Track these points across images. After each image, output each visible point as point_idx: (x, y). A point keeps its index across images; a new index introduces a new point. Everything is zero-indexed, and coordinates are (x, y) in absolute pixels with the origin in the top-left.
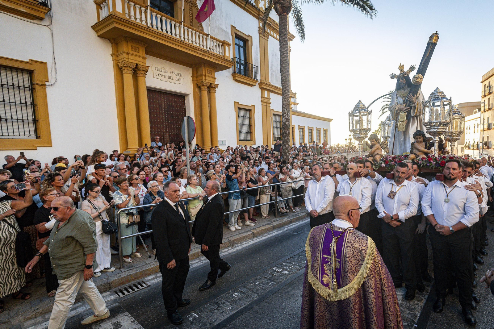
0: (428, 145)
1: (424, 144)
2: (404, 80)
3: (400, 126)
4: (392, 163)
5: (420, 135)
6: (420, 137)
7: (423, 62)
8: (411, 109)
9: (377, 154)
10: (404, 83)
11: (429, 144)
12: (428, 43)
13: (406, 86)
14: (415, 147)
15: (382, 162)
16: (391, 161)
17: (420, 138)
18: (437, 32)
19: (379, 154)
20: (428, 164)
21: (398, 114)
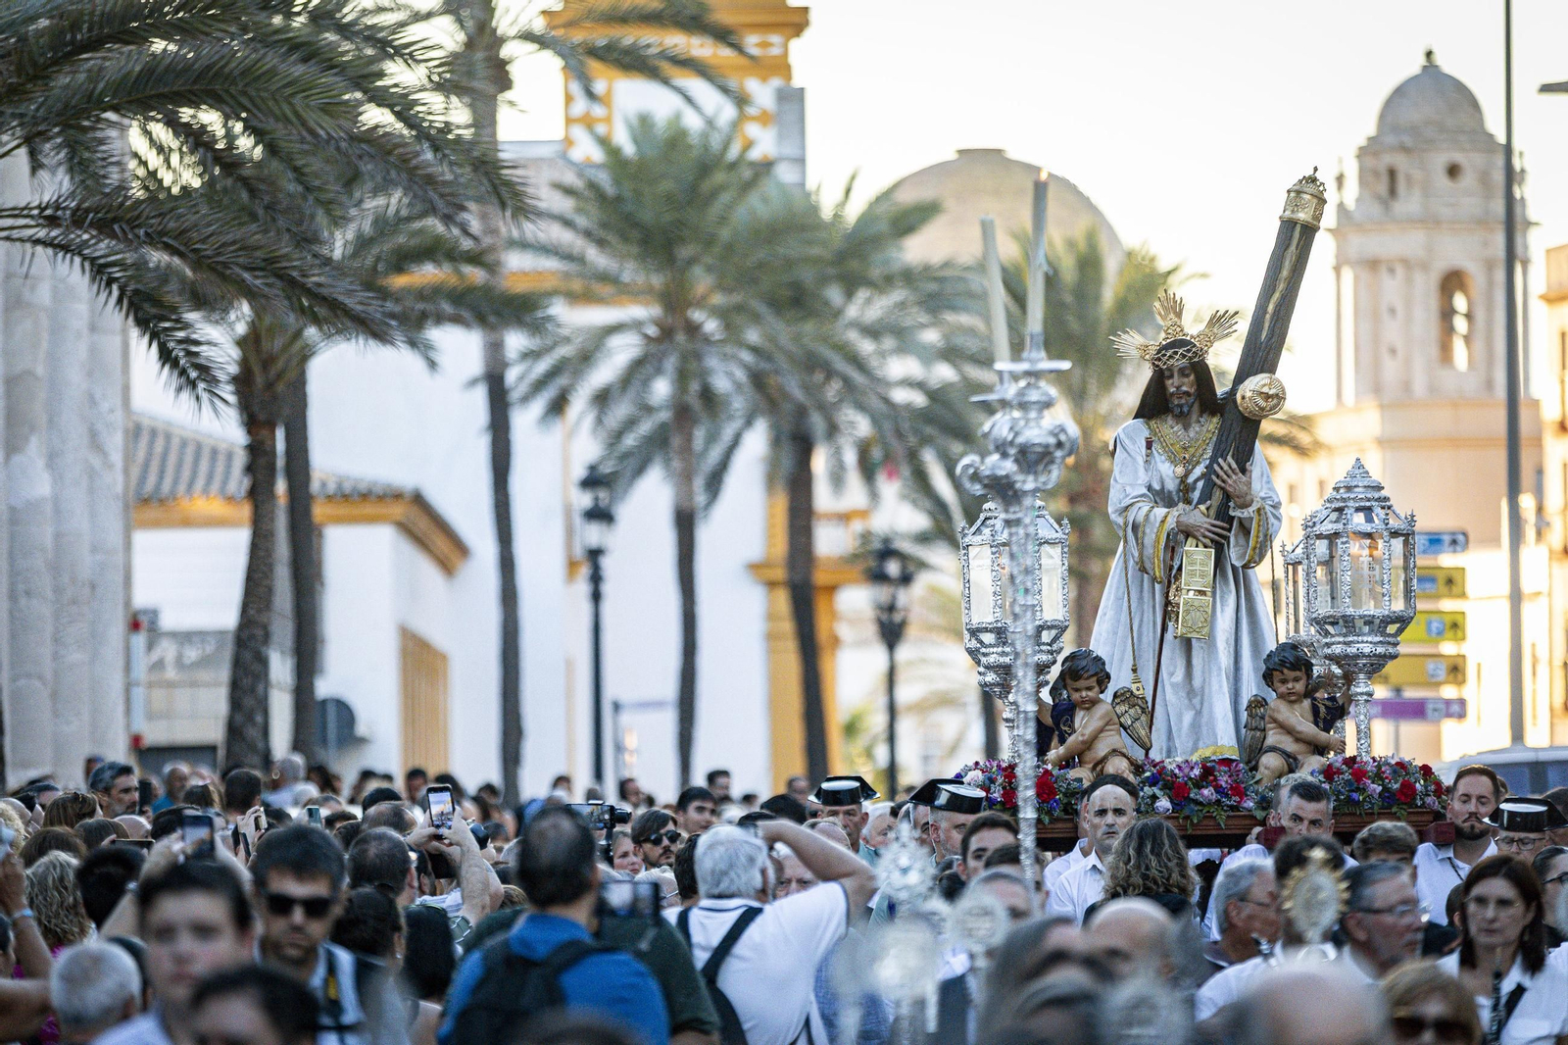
0: (1322, 709)
1: (1307, 703)
2: (1192, 377)
3: (1187, 612)
4: (1206, 792)
5: (1294, 667)
6: (1298, 673)
7: (1271, 308)
8: (1229, 530)
9: (1115, 752)
10: (1187, 394)
11: (1326, 707)
12: (1288, 226)
13: (1196, 407)
14: (1275, 721)
15: (1156, 790)
16: (1199, 784)
17: (1296, 680)
18: (1316, 169)
19: (1124, 755)
20: (1355, 796)
21: (1172, 547)
